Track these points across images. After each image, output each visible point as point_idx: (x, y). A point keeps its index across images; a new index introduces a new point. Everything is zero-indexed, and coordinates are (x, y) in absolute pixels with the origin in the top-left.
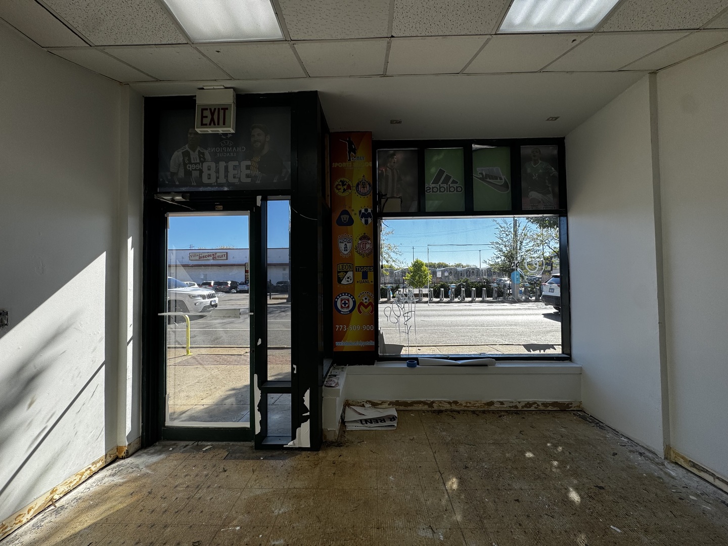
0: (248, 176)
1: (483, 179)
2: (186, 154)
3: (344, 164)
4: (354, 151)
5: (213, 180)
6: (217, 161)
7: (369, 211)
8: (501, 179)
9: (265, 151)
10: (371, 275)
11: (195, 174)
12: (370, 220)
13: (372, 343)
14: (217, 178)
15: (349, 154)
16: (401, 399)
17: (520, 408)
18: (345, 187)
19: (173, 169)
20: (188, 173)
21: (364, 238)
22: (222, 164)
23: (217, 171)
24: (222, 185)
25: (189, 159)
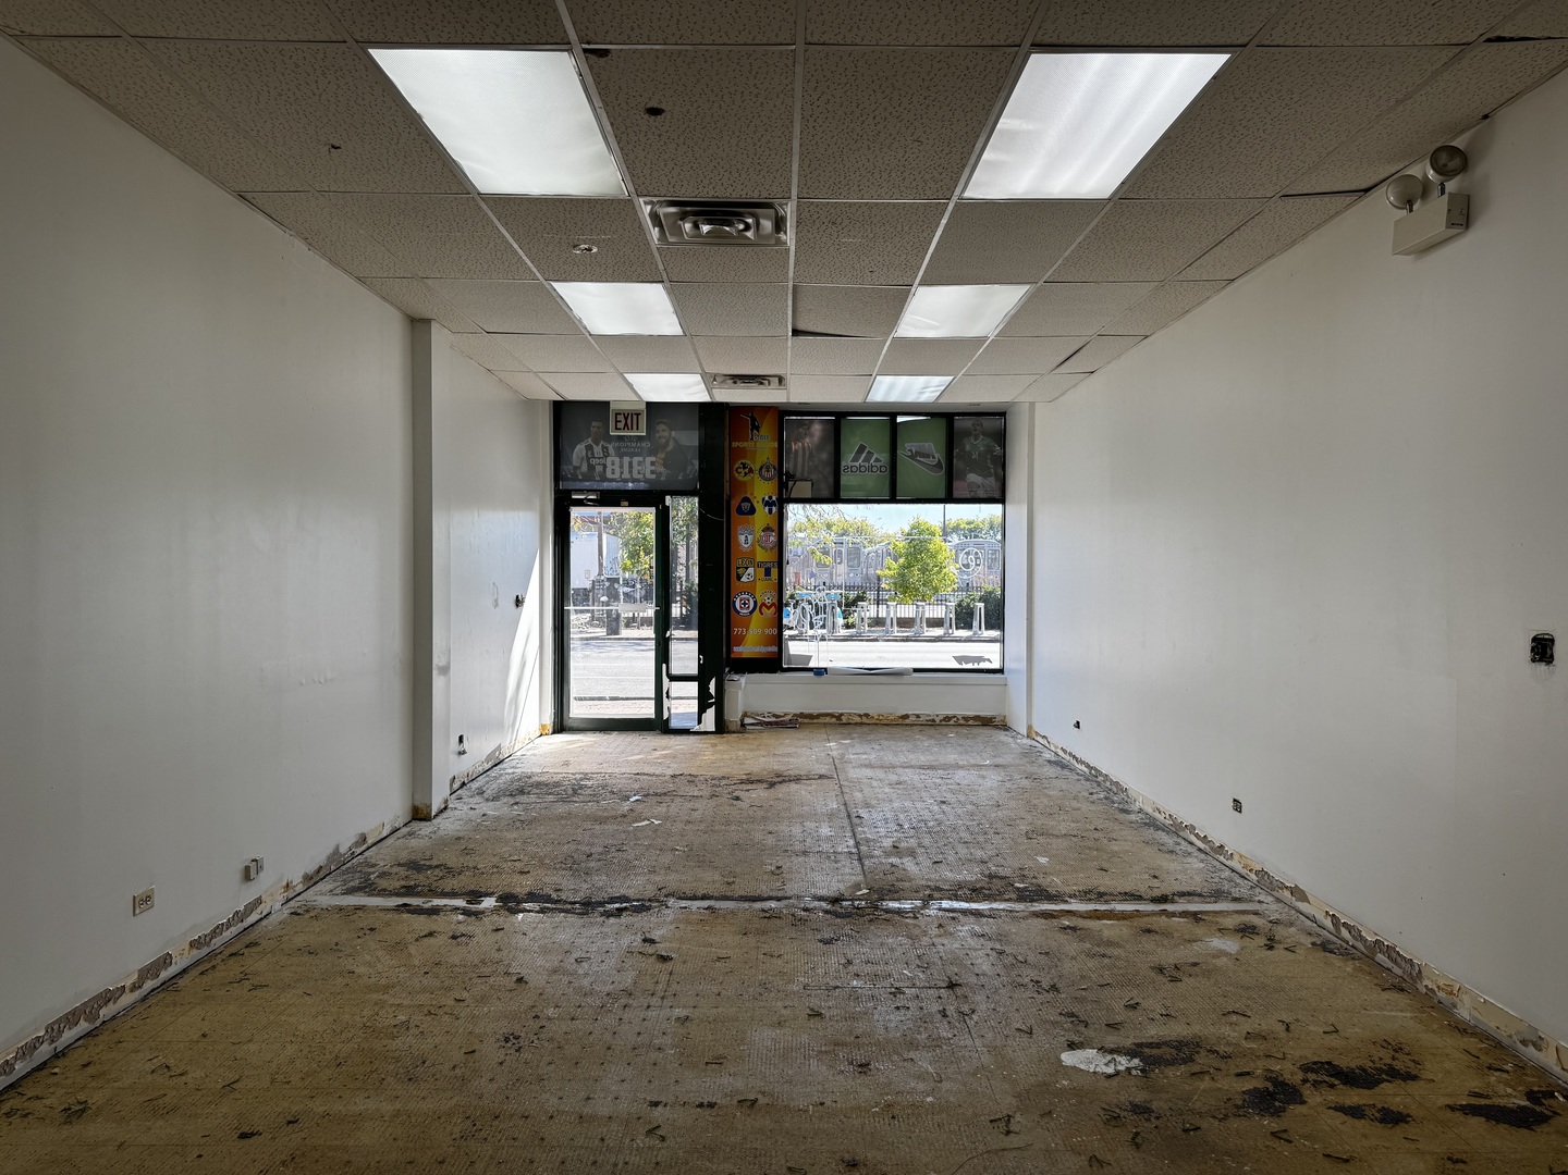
0: (652, 472)
1: (912, 457)
2: (589, 448)
3: (745, 444)
4: (757, 428)
5: (617, 476)
6: (621, 456)
7: (774, 498)
8: (934, 457)
9: (670, 448)
10: (774, 572)
11: (599, 469)
12: (774, 509)
13: (775, 649)
14: (622, 473)
15: (752, 431)
16: (806, 711)
17: (938, 722)
18: (747, 470)
19: (575, 462)
20: (591, 468)
21: (767, 529)
22: (626, 460)
23: (621, 467)
24: (626, 481)
25: (593, 453)
